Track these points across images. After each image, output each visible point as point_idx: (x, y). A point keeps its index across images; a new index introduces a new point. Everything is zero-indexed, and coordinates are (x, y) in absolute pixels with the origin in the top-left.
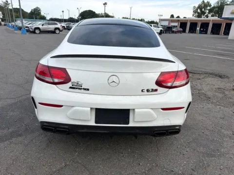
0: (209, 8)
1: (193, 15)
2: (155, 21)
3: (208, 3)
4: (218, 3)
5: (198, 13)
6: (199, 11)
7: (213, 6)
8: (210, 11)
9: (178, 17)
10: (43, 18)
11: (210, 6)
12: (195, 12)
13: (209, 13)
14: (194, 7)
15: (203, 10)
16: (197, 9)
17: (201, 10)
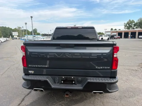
0: (133, 24)
1: (125, 28)
2: (101, 32)
3: (133, 21)
4: (139, 20)
5: (128, 27)
6: (128, 25)
7: (136, 22)
8: (135, 25)
9: (116, 30)
10: (39, 34)
11: (134, 22)
12: (125, 26)
13: (134, 26)
14: (125, 23)
15: (130, 25)
16: (127, 25)
17: (129, 25)
